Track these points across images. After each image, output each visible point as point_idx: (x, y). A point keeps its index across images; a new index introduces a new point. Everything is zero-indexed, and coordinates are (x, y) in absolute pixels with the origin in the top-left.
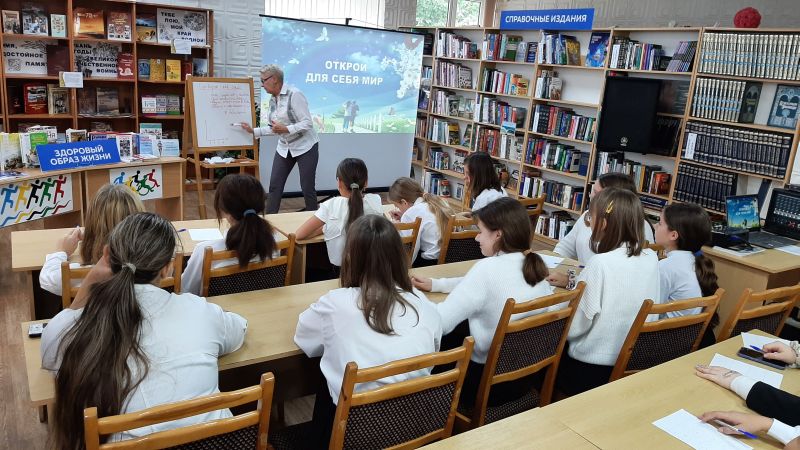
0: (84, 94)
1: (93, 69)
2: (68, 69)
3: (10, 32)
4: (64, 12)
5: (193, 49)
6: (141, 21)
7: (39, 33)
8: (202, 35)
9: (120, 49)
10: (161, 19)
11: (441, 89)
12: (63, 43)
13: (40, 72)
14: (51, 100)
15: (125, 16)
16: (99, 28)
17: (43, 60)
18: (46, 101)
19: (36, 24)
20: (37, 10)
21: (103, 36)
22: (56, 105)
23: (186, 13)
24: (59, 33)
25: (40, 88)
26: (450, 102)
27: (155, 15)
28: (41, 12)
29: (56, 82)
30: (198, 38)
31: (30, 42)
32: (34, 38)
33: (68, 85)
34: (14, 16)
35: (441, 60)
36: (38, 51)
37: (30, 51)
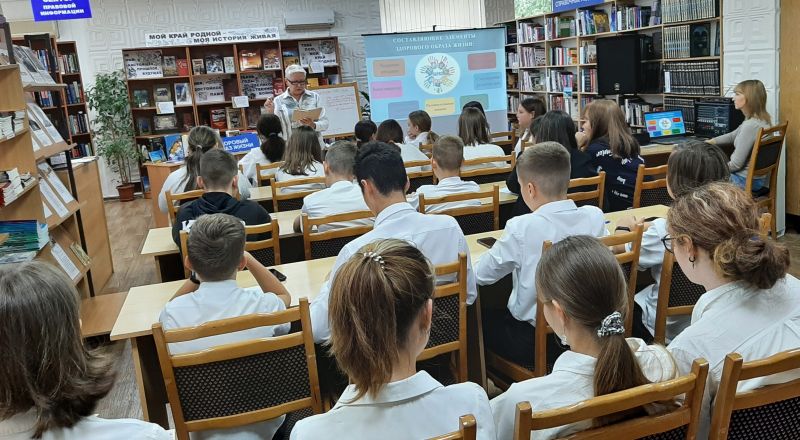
0: (251, 111)
1: (257, 93)
2: (238, 95)
3: (198, 74)
4: (233, 55)
5: (325, 68)
6: (287, 53)
7: (217, 71)
8: (333, 57)
9: (274, 76)
10: (301, 49)
11: (525, 70)
12: (234, 76)
13: (220, 99)
14: (228, 118)
15: (274, 51)
16: (258, 63)
17: (221, 91)
18: (225, 120)
19: (215, 66)
20: (214, 56)
21: (261, 68)
22: (233, 122)
23: (320, 42)
24: (230, 70)
25: (221, 111)
26: (532, 79)
27: (297, 47)
28: (218, 57)
29: (230, 105)
30: (330, 60)
31: (212, 79)
32: (215, 75)
33: (238, 106)
34: (199, 62)
35: (523, 46)
36: (218, 85)
37: (213, 85)
